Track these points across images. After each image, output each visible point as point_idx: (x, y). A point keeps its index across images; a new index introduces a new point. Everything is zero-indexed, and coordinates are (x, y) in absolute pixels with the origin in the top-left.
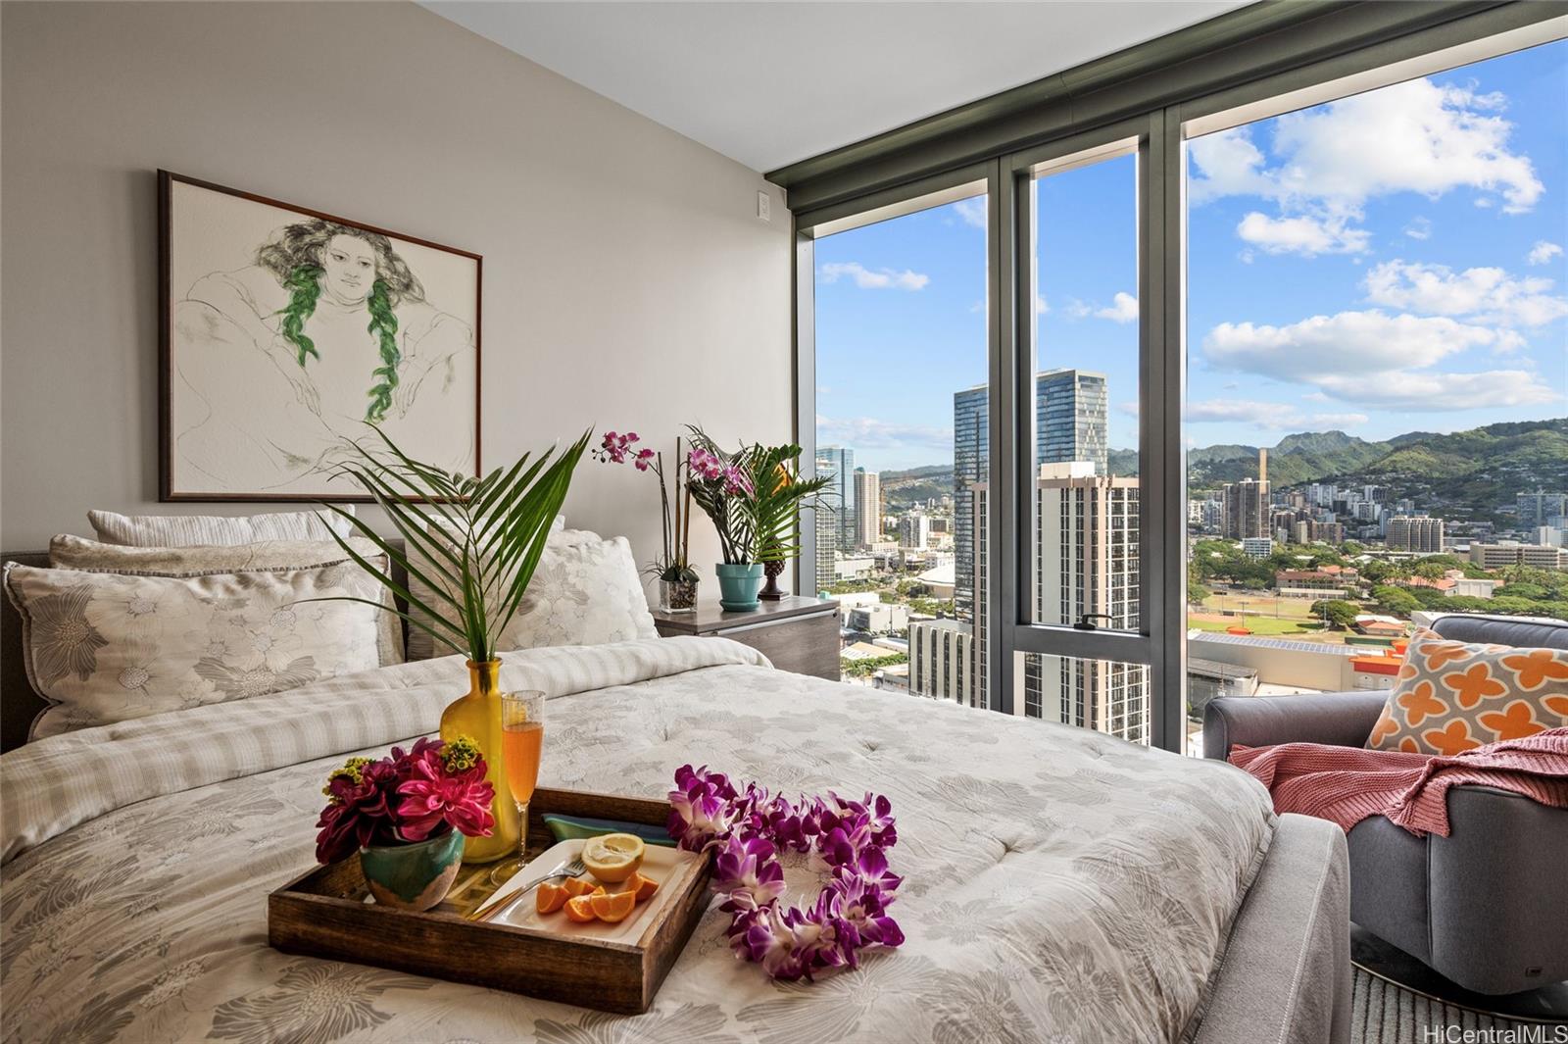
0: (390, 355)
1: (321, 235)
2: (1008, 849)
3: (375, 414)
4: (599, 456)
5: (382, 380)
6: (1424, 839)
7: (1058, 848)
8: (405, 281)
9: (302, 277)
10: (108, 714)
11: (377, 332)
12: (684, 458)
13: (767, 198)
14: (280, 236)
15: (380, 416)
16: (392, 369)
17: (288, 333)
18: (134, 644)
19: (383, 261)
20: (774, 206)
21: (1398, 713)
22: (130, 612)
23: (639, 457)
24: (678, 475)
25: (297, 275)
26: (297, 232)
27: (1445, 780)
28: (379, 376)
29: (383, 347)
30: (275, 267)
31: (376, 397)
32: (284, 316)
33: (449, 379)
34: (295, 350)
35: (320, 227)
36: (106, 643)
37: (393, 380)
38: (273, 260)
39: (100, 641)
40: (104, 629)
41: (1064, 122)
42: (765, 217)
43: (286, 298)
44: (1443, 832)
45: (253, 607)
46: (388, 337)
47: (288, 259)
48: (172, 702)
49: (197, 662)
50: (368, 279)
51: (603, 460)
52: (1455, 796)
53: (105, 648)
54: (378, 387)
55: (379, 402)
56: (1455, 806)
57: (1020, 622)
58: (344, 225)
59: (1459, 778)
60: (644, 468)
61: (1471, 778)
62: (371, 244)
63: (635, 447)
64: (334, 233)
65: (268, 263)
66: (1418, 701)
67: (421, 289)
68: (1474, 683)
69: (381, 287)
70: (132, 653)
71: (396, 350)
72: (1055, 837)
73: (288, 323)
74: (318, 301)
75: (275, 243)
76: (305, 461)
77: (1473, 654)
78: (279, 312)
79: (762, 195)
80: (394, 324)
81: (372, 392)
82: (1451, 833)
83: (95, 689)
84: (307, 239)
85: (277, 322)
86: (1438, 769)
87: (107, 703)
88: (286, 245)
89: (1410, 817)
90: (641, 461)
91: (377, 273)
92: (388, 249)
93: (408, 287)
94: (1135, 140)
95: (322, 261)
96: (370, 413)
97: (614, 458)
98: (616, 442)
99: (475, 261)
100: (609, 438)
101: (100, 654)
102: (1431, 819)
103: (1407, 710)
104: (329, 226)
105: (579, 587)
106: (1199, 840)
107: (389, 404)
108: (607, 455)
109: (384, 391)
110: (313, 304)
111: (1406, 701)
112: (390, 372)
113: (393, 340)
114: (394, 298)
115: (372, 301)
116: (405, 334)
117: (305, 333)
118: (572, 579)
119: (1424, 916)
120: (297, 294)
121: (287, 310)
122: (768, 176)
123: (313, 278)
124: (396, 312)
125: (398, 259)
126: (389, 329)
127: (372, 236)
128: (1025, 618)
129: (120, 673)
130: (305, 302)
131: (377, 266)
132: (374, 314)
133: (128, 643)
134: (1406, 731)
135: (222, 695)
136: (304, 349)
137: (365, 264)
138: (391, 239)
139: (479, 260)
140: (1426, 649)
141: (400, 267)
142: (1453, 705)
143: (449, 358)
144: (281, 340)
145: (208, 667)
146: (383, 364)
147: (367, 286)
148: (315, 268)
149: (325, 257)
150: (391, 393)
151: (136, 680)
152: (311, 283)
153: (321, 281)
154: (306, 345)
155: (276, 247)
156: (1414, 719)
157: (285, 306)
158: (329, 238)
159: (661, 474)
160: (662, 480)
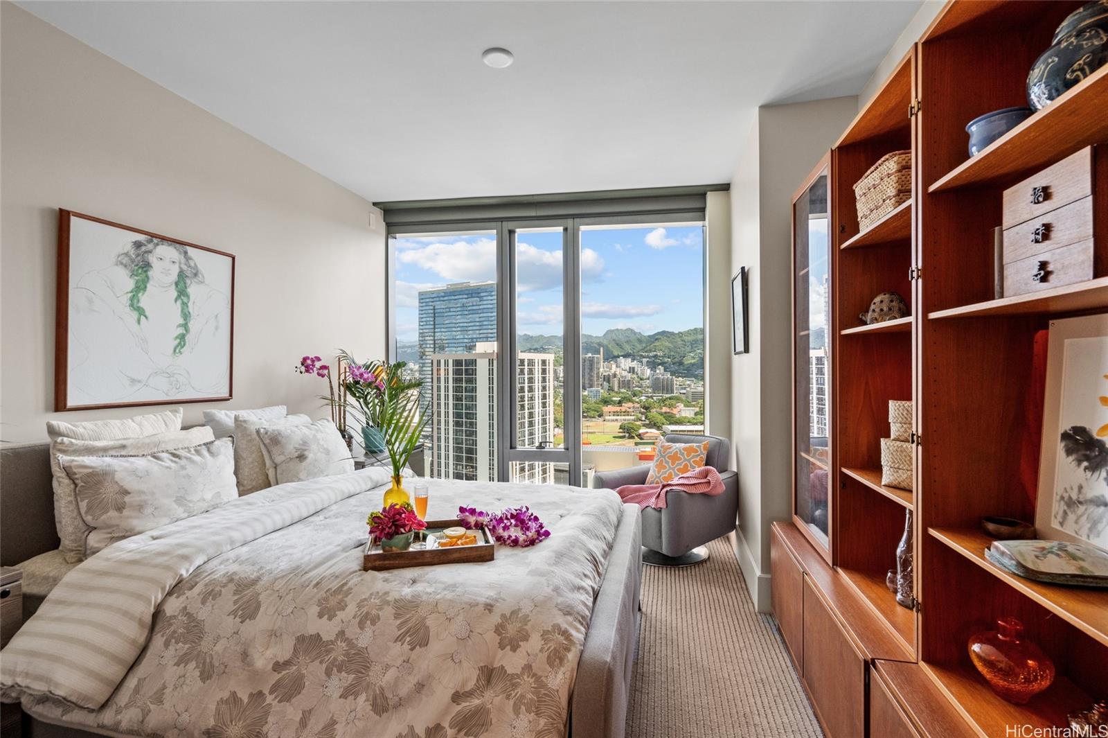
0: (186, 316)
1: (150, 246)
2: (561, 517)
3: (177, 351)
4: (299, 370)
5: (181, 331)
6: (660, 511)
7: (575, 514)
8: (194, 271)
9: (140, 271)
10: (138, 529)
11: (179, 302)
12: (342, 370)
13: (374, 216)
14: (129, 247)
15: (180, 352)
16: (186, 324)
17: (132, 305)
18: (143, 492)
19: (183, 260)
20: (377, 221)
21: (654, 471)
22: (137, 476)
23: (319, 369)
24: (339, 378)
25: (137, 270)
26: (138, 245)
27: (665, 490)
28: (179, 329)
29: (182, 311)
30: (126, 266)
31: (178, 341)
32: (130, 295)
33: (217, 328)
34: (135, 315)
35: (150, 241)
36: (129, 493)
37: (187, 330)
38: (124, 262)
39: (127, 493)
40: (127, 486)
41: (532, 213)
42: (373, 227)
43: (130, 284)
44: (665, 507)
45: (190, 470)
46: (185, 304)
47: (133, 261)
48: (166, 520)
49: (174, 499)
50: (175, 271)
51: (301, 372)
52: (668, 494)
53: (129, 496)
54: (180, 335)
55: (180, 343)
56: (668, 497)
57: (511, 448)
58: (164, 239)
59: (668, 489)
60: (323, 376)
61: (671, 488)
62: (177, 250)
63: (318, 364)
64: (157, 244)
65: (122, 264)
66: (660, 466)
67: (203, 277)
68: (674, 458)
69: (182, 275)
70: (143, 497)
71: (189, 313)
72: (572, 512)
73: (132, 299)
74: (148, 285)
75: (126, 251)
76: (139, 381)
77: (674, 447)
78: (127, 293)
79: (371, 215)
80: (188, 297)
81: (177, 338)
82: (667, 507)
83: (128, 517)
84: (143, 249)
85: (125, 299)
86: (664, 486)
87: (136, 523)
88: (132, 253)
89: (656, 505)
90: (321, 371)
91: (180, 268)
92: (186, 253)
93: (196, 275)
94: (561, 229)
95: (151, 262)
96: (175, 351)
97: (307, 371)
98: (309, 362)
99: (231, 259)
100: (305, 359)
101: (127, 499)
102: (662, 504)
103: (656, 469)
104: (155, 241)
105: (325, 446)
106: (608, 508)
107: (184, 345)
108: (303, 369)
109: (182, 337)
110: (146, 287)
111: (656, 466)
112: (185, 326)
113: (187, 307)
114: (188, 281)
115: (177, 284)
116: (194, 302)
117: (141, 305)
118: (321, 442)
119: (660, 537)
120: (137, 282)
121: (131, 292)
122: (375, 204)
123: (146, 271)
124: (189, 290)
125: (191, 259)
126: (185, 300)
127: (178, 245)
128: (513, 446)
129: (140, 507)
130: (141, 287)
131: (180, 263)
132: (178, 291)
133: (141, 492)
134: (657, 477)
135: (186, 515)
136: (140, 314)
137: (174, 262)
138: (187, 247)
139: (234, 259)
140: (662, 447)
141: (192, 264)
142: (669, 466)
143: (216, 316)
144: (128, 309)
145: (180, 501)
146: (182, 321)
147: (174, 276)
148: (147, 266)
149: (152, 259)
150: (186, 338)
151: (148, 511)
152: (145, 275)
153: (150, 273)
154: (141, 312)
155: (126, 254)
156: (659, 472)
157: (130, 289)
158: (155, 248)
159: (330, 378)
160: (330, 382)
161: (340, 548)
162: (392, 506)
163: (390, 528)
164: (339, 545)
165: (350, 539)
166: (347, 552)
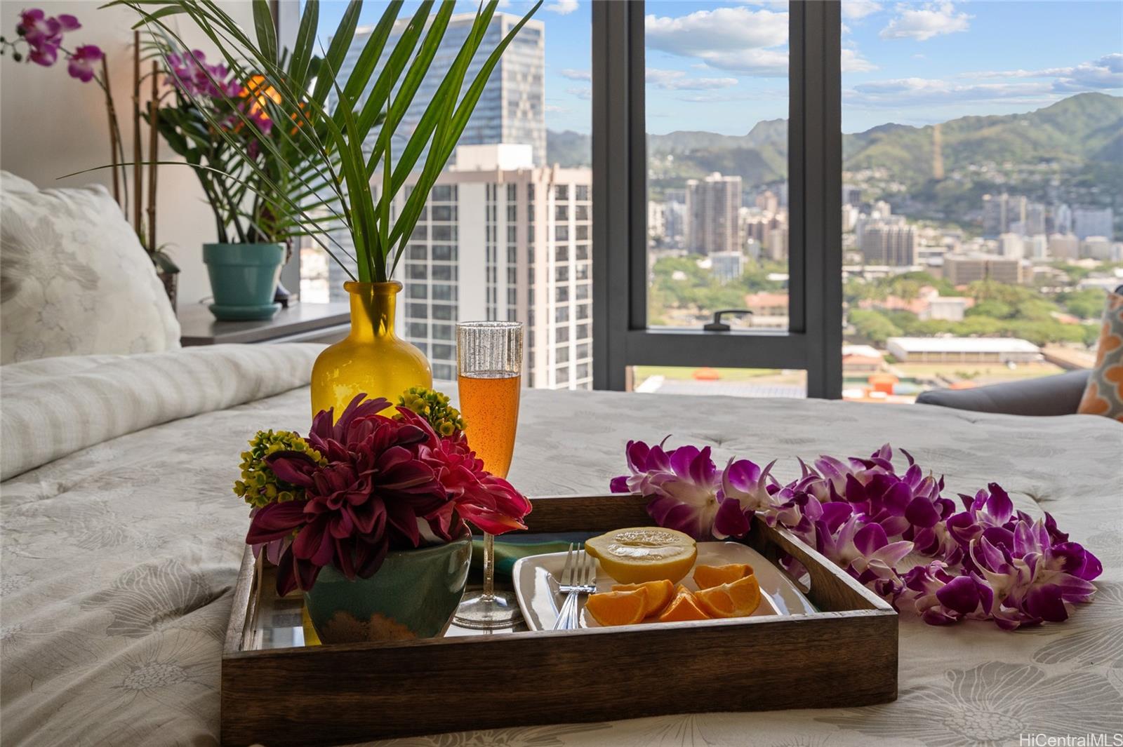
4: (11, 50)
12: (146, 68)
21: (1107, 390)
23: (76, 56)
51: (19, 58)
57: (631, 327)
60: (86, 77)
63: (70, 39)
90: (80, 63)
97: (37, 56)
98: (42, 27)
100: (30, 17)
103: (1115, 385)
105: (82, 259)
108: (24, 47)
118: (68, 246)
159: (107, 89)
160: (110, 102)
161: (100, 612)
162: (361, 411)
163: (363, 511)
164: (99, 599)
165: (154, 571)
166: (134, 633)
